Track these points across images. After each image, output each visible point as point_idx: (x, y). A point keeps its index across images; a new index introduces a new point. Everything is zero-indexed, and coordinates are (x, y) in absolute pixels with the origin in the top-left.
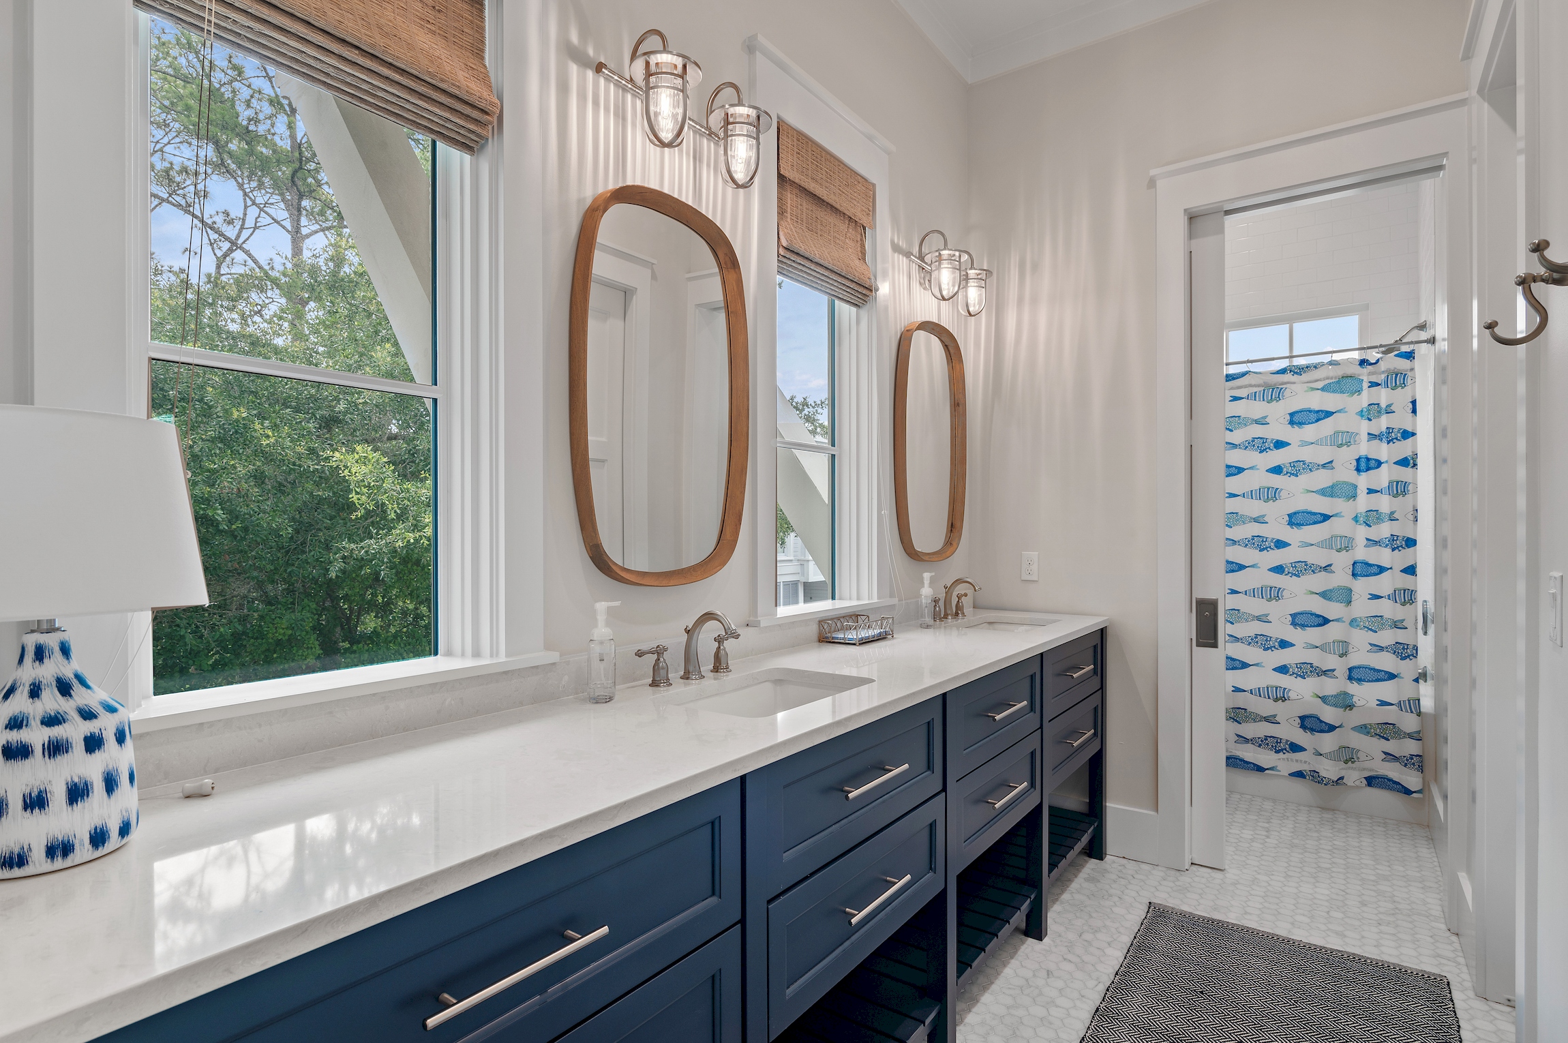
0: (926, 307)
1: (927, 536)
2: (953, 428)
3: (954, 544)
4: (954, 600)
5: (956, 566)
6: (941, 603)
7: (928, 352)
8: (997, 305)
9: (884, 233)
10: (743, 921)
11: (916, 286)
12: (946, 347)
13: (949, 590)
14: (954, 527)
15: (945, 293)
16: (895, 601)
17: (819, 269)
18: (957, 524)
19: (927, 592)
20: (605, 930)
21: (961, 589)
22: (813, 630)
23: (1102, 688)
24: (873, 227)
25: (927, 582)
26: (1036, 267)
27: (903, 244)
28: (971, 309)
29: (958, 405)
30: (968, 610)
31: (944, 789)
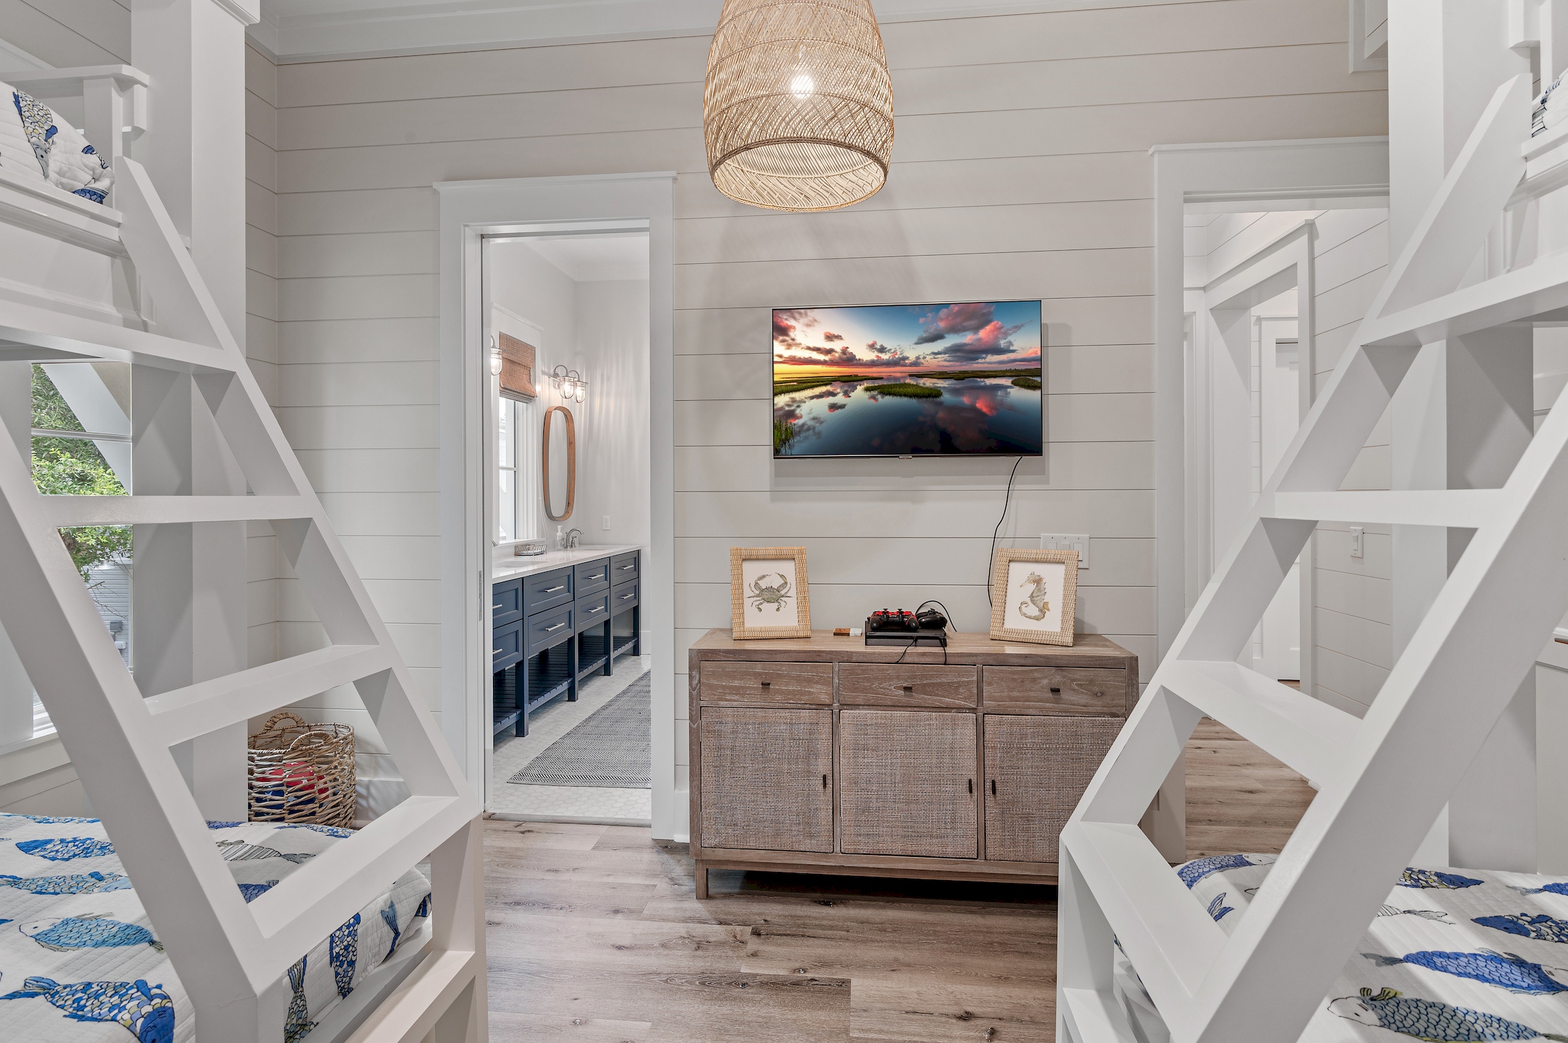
0: (556, 400)
1: (557, 510)
2: (569, 459)
3: (570, 512)
4: (571, 539)
5: (571, 523)
6: (565, 540)
7: (558, 419)
8: (591, 395)
9: (539, 365)
10: (523, 619)
11: (552, 388)
12: (566, 415)
13: (568, 535)
14: (569, 504)
15: (566, 395)
16: (544, 539)
17: (510, 392)
18: (571, 502)
19: (559, 534)
20: (501, 605)
21: (573, 534)
22: (512, 551)
23: (639, 577)
24: (534, 367)
25: (559, 530)
26: (609, 378)
27: (546, 370)
28: (578, 399)
29: (571, 444)
30: (577, 545)
31: (574, 600)
